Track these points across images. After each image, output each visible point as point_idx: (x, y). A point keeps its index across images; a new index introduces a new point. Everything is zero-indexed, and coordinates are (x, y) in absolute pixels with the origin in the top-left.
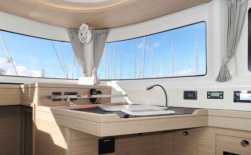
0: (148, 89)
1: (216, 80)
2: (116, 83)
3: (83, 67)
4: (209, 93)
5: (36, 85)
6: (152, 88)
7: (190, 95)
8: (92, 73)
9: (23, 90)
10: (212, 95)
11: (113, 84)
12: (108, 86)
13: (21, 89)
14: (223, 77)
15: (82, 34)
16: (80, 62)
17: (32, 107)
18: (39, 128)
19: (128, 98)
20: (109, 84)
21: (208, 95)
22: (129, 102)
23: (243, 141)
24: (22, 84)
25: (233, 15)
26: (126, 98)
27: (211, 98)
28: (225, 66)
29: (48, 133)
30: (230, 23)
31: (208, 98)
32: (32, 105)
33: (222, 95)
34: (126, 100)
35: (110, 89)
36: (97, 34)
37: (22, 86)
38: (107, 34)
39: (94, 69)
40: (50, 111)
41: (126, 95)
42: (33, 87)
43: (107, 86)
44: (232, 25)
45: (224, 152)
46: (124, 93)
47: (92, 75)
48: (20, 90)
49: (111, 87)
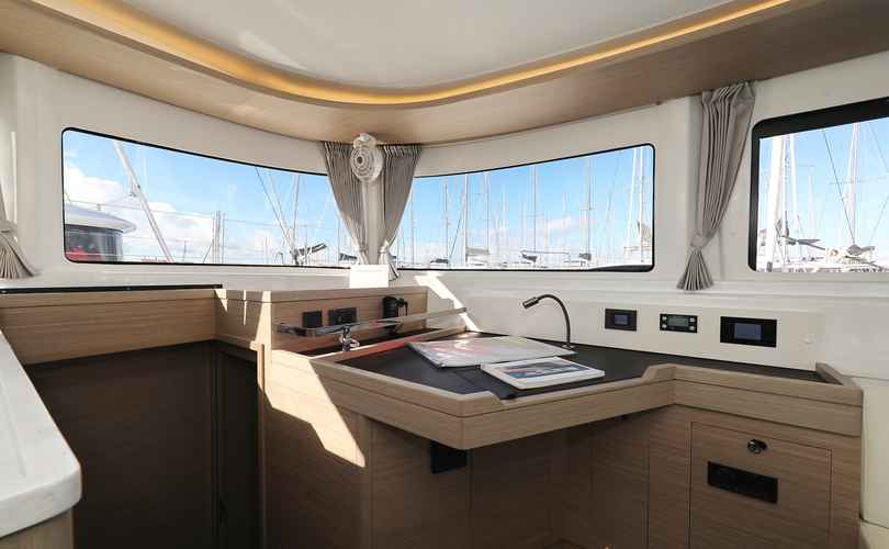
0: (526, 307)
1: (678, 287)
2: (438, 277)
3: (358, 238)
4: (665, 318)
5: (266, 297)
6: (537, 302)
7: (621, 319)
8: (379, 253)
9: (225, 303)
10: (673, 322)
11: (430, 281)
12: (421, 285)
13: (216, 299)
14: (695, 279)
15: (360, 160)
16: (351, 225)
17: (256, 353)
18: (275, 404)
19: (469, 316)
20: (423, 280)
21: (662, 322)
22: (472, 326)
23: (753, 441)
24: (220, 286)
25: (719, 138)
26: (464, 316)
27: (668, 329)
28: (700, 256)
29: (305, 418)
30: (712, 156)
31: (662, 329)
32: (253, 346)
33: (695, 324)
34: (462, 320)
35: (425, 293)
36: (391, 156)
37: (221, 293)
38: (416, 158)
39: (386, 243)
40: (310, 368)
41: (464, 310)
42: (255, 301)
43: (419, 287)
44: (716, 164)
45: (709, 463)
46: (458, 305)
47: (381, 259)
48: (213, 301)
49: (427, 288)
